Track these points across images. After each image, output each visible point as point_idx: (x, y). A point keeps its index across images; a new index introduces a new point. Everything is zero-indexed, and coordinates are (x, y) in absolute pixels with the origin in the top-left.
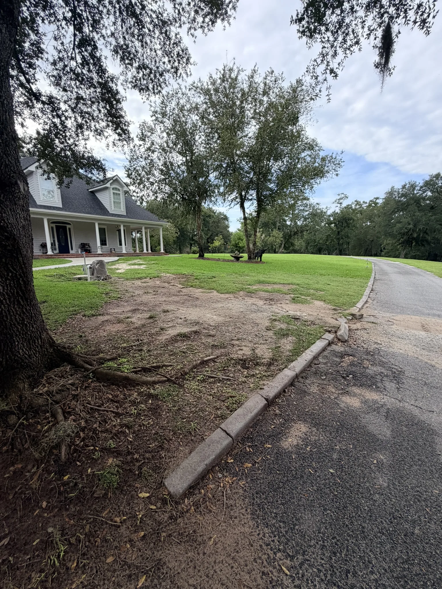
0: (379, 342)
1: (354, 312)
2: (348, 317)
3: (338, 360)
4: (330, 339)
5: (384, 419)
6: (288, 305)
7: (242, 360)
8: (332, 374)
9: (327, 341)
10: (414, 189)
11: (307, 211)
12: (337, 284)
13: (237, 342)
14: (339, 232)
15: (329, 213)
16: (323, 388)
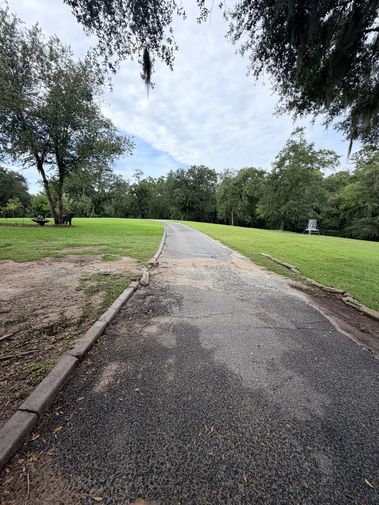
0: (169, 280)
1: (152, 262)
2: (148, 267)
3: (141, 301)
4: (135, 286)
5: (171, 334)
6: (99, 264)
7: (48, 328)
8: (137, 313)
9: (133, 288)
10: (183, 174)
11: (112, 181)
12: (140, 241)
13: (42, 311)
14: (140, 200)
15: (131, 184)
16: (130, 327)
